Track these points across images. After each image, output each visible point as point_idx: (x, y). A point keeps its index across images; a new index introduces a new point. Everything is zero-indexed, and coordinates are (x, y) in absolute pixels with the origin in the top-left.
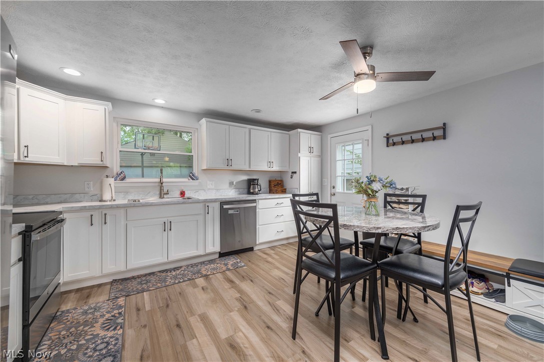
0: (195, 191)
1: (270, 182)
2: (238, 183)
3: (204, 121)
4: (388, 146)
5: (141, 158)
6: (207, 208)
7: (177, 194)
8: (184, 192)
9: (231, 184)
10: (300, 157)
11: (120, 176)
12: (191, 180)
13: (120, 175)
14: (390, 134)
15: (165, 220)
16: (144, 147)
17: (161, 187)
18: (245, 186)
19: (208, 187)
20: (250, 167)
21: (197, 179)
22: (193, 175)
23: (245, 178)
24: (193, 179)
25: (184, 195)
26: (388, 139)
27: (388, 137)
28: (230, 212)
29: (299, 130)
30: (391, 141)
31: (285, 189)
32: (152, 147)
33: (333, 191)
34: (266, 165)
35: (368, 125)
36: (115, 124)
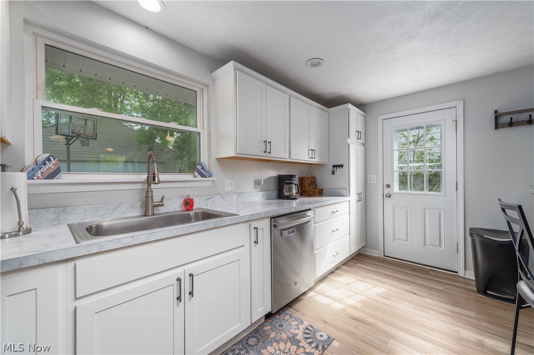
0: (207, 197)
2: (266, 181)
4: (497, 127)
5: (66, 149)
6: (253, 231)
7: (179, 204)
8: (192, 200)
9: (257, 183)
10: (349, 145)
11: (44, 168)
12: (200, 178)
13: (45, 164)
14: (501, 111)
15: (178, 272)
17: (147, 192)
18: (273, 185)
19: (226, 189)
20: (289, 156)
21: (210, 176)
22: (203, 168)
23: (273, 173)
24: (203, 176)
25: (192, 206)
26: (496, 118)
27: (497, 116)
28: (285, 234)
29: (349, 106)
30: (502, 121)
31: (322, 190)
32: (84, 134)
33: (387, 191)
34: (307, 154)
35: (458, 100)
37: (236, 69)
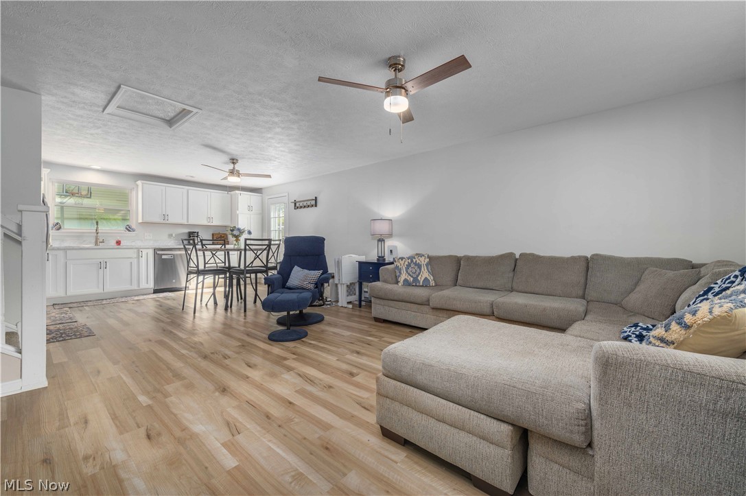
0: (130, 241)
1: (213, 234)
2: (178, 235)
3: (139, 183)
4: (296, 209)
6: (141, 253)
7: (113, 243)
8: (120, 241)
9: (170, 236)
10: (238, 214)
12: (128, 232)
13: (56, 225)
14: (296, 201)
15: (101, 260)
16: (65, 193)
17: (97, 237)
18: (185, 237)
19: (146, 238)
20: (188, 221)
21: (134, 231)
22: (129, 228)
23: (187, 231)
24: (129, 231)
26: (295, 204)
28: (164, 257)
29: (237, 192)
30: (297, 205)
35: (286, 192)
36: (51, 184)
37: (143, 183)
